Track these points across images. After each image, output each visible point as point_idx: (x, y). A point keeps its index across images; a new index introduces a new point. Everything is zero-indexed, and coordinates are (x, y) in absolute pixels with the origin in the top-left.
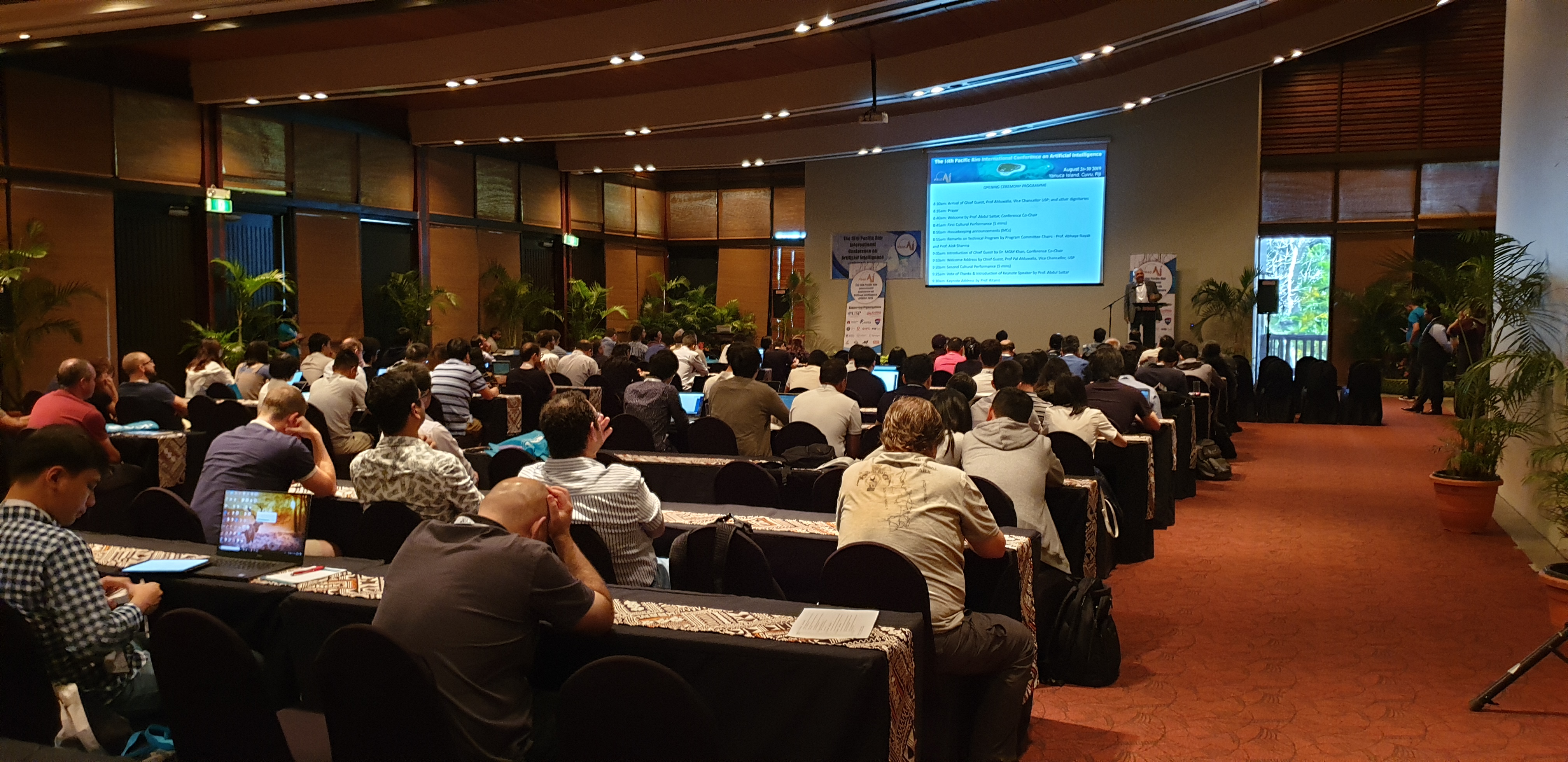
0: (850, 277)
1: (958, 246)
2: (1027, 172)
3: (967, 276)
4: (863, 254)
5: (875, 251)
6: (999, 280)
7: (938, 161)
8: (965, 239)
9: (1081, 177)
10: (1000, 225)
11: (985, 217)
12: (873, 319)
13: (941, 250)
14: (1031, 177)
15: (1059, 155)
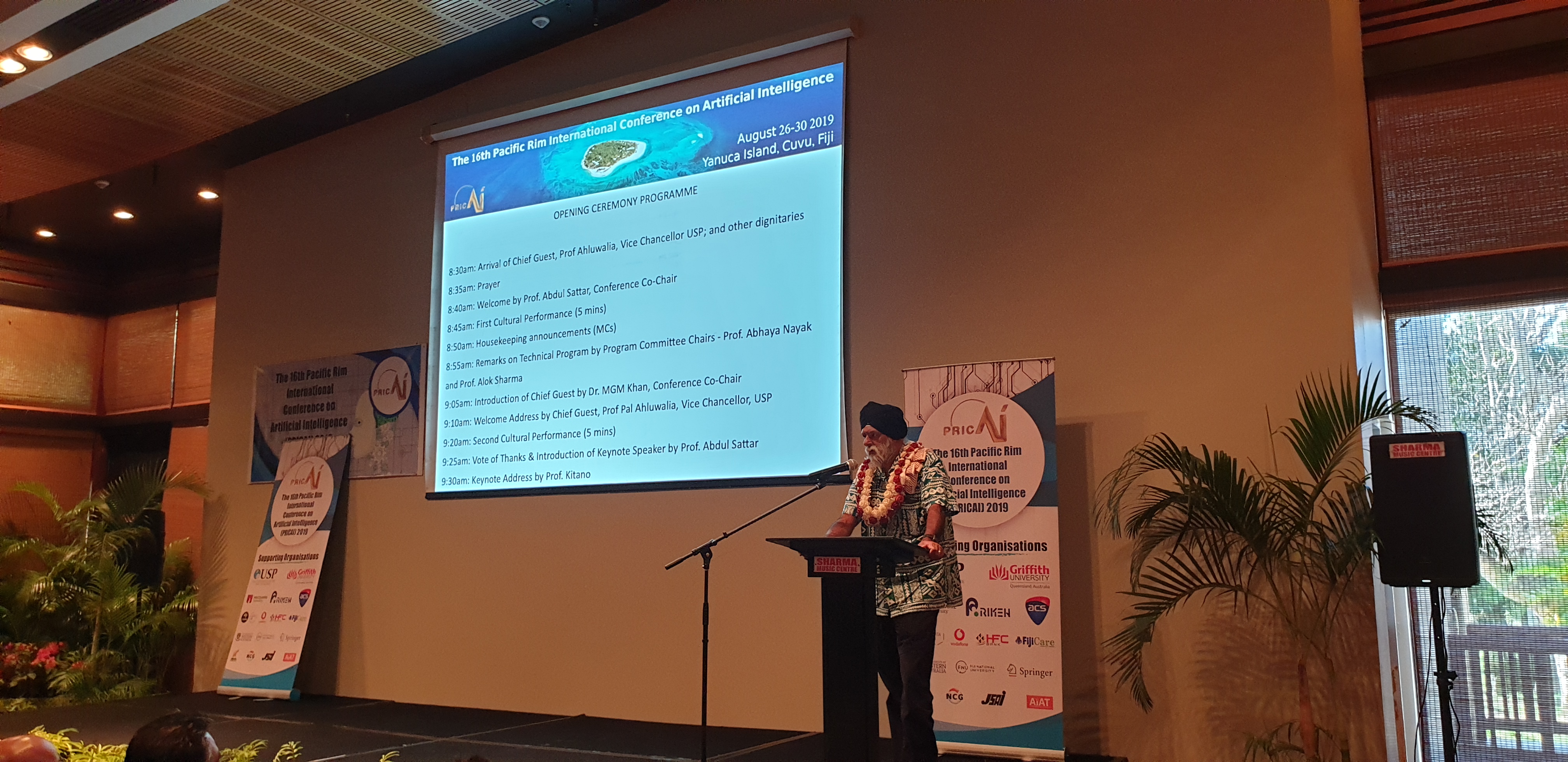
0: (278, 477)
1: (499, 379)
2: (653, 157)
3: (516, 463)
4: (307, 417)
5: (332, 406)
6: (588, 475)
7: (459, 160)
8: (513, 360)
9: (783, 154)
10: (590, 315)
11: (557, 295)
12: (293, 590)
13: (462, 394)
14: (659, 172)
15: (728, 99)
